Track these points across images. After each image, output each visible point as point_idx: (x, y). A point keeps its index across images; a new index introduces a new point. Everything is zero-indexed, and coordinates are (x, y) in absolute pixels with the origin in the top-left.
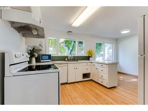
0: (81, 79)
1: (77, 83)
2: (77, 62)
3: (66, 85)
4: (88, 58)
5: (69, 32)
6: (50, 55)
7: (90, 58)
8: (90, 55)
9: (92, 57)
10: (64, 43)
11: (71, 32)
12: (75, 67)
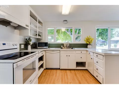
0: (74, 67)
1: (69, 71)
2: (72, 50)
3: (58, 71)
4: (85, 46)
5: (64, 21)
6: (47, 43)
7: (88, 46)
8: (88, 43)
9: (90, 45)
10: (70, 32)
11: (66, 21)
12: (67, 55)
